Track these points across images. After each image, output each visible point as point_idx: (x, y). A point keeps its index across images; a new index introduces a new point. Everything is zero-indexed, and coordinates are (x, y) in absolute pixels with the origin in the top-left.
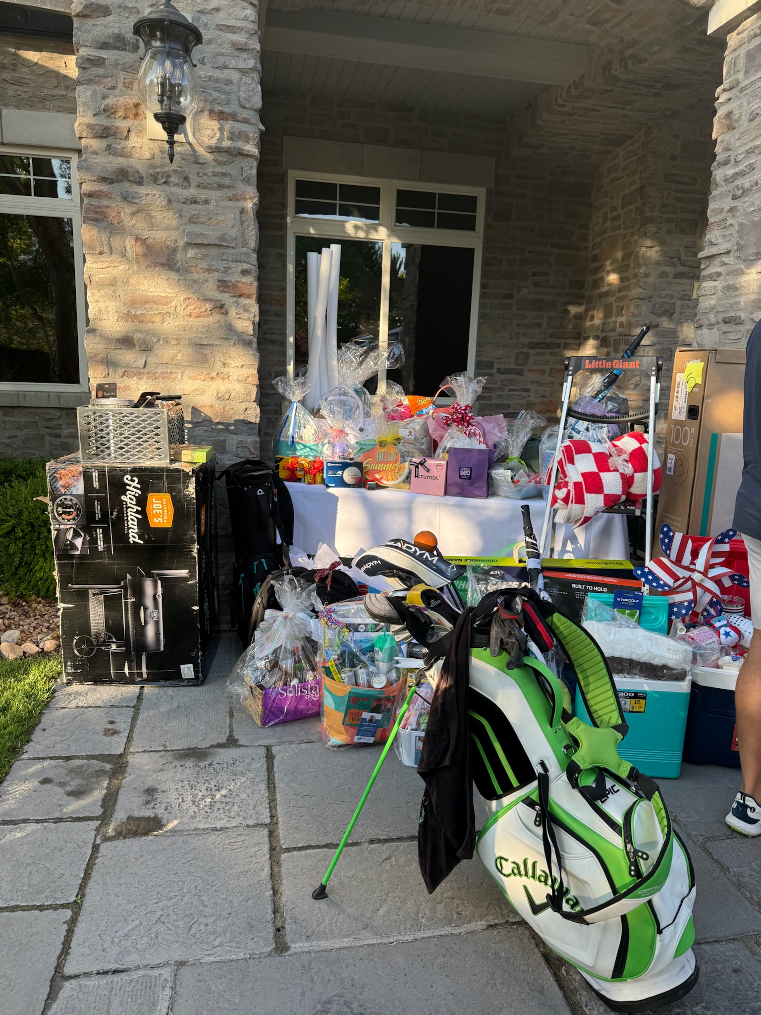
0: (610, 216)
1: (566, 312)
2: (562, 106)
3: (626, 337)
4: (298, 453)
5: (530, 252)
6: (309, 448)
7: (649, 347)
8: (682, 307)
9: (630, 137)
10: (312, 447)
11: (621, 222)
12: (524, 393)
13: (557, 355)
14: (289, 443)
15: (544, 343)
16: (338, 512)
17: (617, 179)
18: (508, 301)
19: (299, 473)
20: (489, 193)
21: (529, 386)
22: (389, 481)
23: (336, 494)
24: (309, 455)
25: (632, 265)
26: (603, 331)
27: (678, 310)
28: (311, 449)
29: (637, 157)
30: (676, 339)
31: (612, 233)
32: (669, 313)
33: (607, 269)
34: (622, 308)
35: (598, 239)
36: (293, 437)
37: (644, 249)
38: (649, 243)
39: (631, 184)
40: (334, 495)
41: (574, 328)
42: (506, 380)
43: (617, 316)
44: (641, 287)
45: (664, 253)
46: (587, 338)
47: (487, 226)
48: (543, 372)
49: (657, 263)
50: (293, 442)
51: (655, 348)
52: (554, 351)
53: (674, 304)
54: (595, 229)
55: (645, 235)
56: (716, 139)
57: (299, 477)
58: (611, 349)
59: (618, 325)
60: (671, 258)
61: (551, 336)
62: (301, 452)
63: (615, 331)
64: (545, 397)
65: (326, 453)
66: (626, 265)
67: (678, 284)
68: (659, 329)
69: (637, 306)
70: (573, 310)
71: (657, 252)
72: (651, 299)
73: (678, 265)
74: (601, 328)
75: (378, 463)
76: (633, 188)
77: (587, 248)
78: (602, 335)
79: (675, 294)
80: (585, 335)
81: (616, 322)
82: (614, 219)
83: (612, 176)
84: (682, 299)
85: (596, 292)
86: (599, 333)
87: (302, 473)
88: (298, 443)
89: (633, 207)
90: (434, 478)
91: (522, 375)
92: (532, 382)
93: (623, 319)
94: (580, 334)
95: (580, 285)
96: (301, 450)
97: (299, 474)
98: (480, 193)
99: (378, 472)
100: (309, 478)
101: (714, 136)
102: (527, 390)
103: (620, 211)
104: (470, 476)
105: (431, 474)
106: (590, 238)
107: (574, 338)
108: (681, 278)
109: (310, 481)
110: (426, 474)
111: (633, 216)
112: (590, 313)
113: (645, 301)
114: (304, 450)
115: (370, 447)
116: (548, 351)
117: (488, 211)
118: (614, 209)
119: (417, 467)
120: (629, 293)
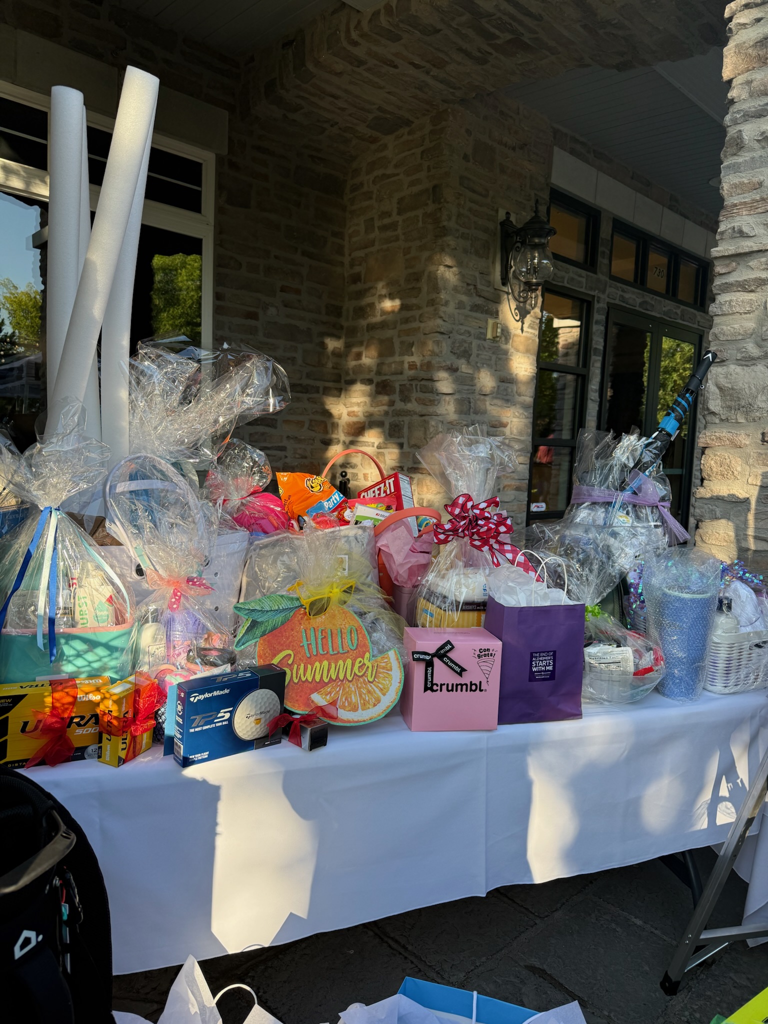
0: (377, 223)
1: (323, 346)
2: (355, 44)
3: (423, 383)
4: (68, 668)
5: (276, 257)
6: (107, 646)
7: (450, 396)
8: (479, 347)
9: (408, 123)
10: (115, 643)
11: (400, 231)
12: (279, 452)
13: (316, 403)
14: (40, 642)
15: (301, 385)
16: (219, 829)
17: (385, 176)
18: (252, 322)
19: (80, 731)
20: (220, 161)
21: (285, 443)
22: (355, 709)
23: (213, 780)
24: (104, 669)
25: (425, 289)
26: (379, 373)
27: (475, 351)
28: (111, 649)
29: (422, 148)
30: (473, 388)
31: (385, 247)
32: (466, 354)
33: (378, 293)
34: (412, 345)
35: (360, 254)
36: (52, 622)
37: (442, 268)
38: (449, 261)
39: (412, 184)
40: (204, 782)
41: (333, 368)
42: (256, 433)
43: (402, 354)
44: (441, 317)
45: (462, 276)
46: (352, 382)
47: (219, 211)
48: (301, 424)
49: (455, 289)
50: (52, 638)
51: (456, 397)
52: (311, 396)
53: (471, 343)
54: (354, 239)
55: (442, 250)
56: (730, 82)
57: (77, 744)
58: (396, 397)
59: (406, 366)
60: (468, 284)
61: (308, 376)
62: (80, 662)
63: (401, 373)
64: (306, 458)
65: (152, 649)
66: (413, 288)
67: (476, 318)
68: (458, 373)
69: (438, 343)
70: (332, 344)
71: (455, 275)
72: (451, 335)
73: (474, 294)
74: (375, 368)
75: (310, 661)
76: (415, 189)
77: (342, 264)
78: (377, 379)
79: (472, 332)
80: (348, 378)
81: (403, 362)
82: (384, 228)
83: (378, 172)
84: (479, 338)
85: (363, 323)
86: (372, 375)
87: (90, 730)
88: (69, 637)
89: (419, 212)
90: (474, 687)
91: (276, 428)
92: (288, 437)
93: (416, 359)
94: (340, 376)
95: (337, 311)
96: (79, 655)
97: (79, 735)
98: (206, 159)
99: (319, 686)
100: (114, 746)
101: (726, 74)
102: (283, 449)
103: (395, 217)
104: (553, 672)
105: (466, 679)
106: (346, 251)
107: (334, 381)
108: (476, 311)
109: (123, 755)
110: (454, 679)
111: (420, 224)
112: (355, 350)
113: (444, 336)
114: (90, 657)
115: (279, 618)
116: (305, 396)
117: (220, 187)
118: (388, 214)
119: (429, 664)
120: (422, 325)
